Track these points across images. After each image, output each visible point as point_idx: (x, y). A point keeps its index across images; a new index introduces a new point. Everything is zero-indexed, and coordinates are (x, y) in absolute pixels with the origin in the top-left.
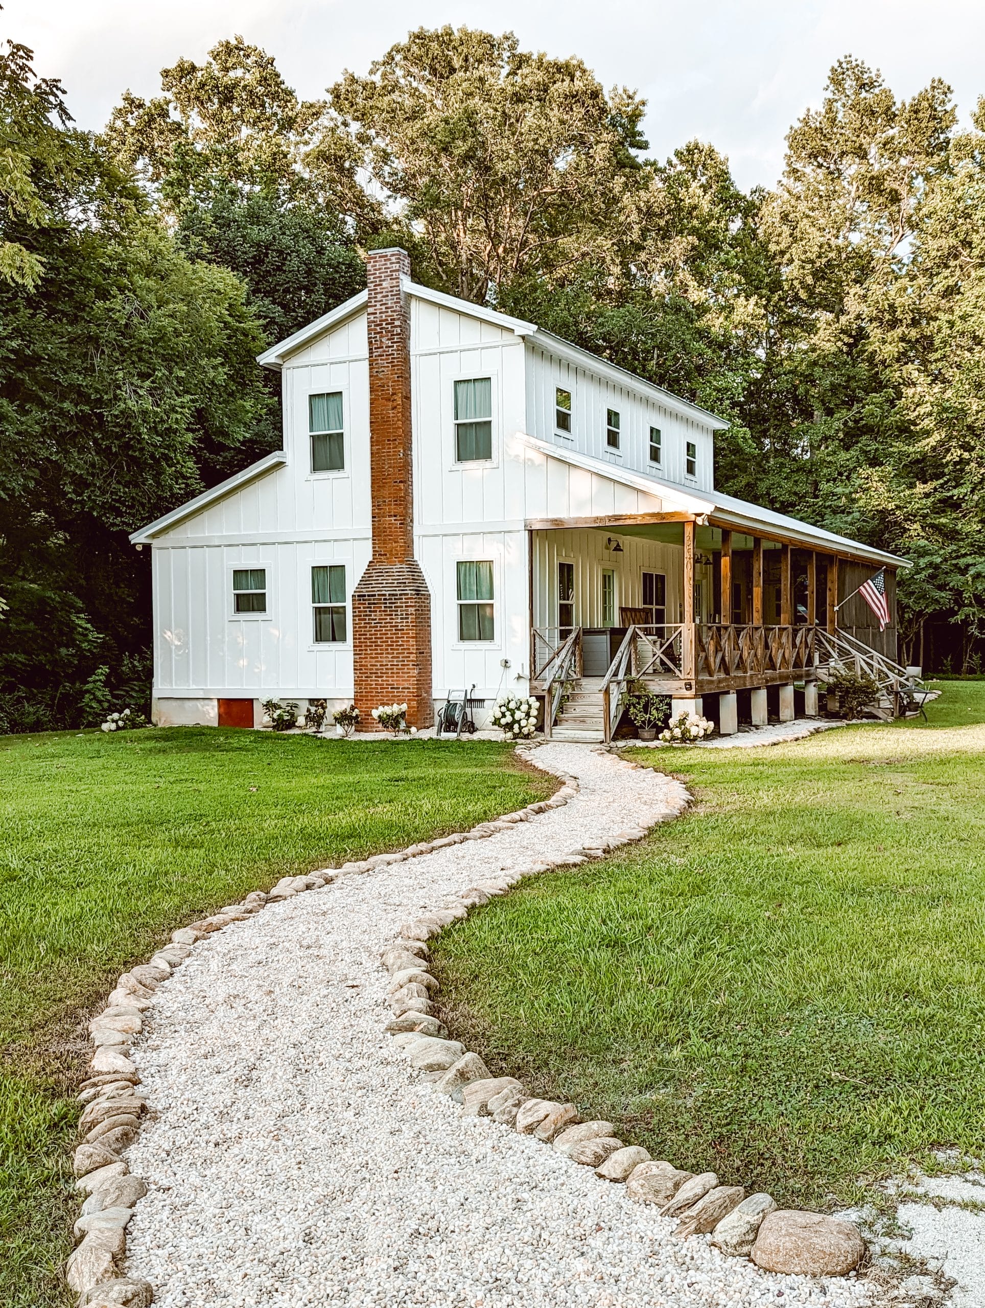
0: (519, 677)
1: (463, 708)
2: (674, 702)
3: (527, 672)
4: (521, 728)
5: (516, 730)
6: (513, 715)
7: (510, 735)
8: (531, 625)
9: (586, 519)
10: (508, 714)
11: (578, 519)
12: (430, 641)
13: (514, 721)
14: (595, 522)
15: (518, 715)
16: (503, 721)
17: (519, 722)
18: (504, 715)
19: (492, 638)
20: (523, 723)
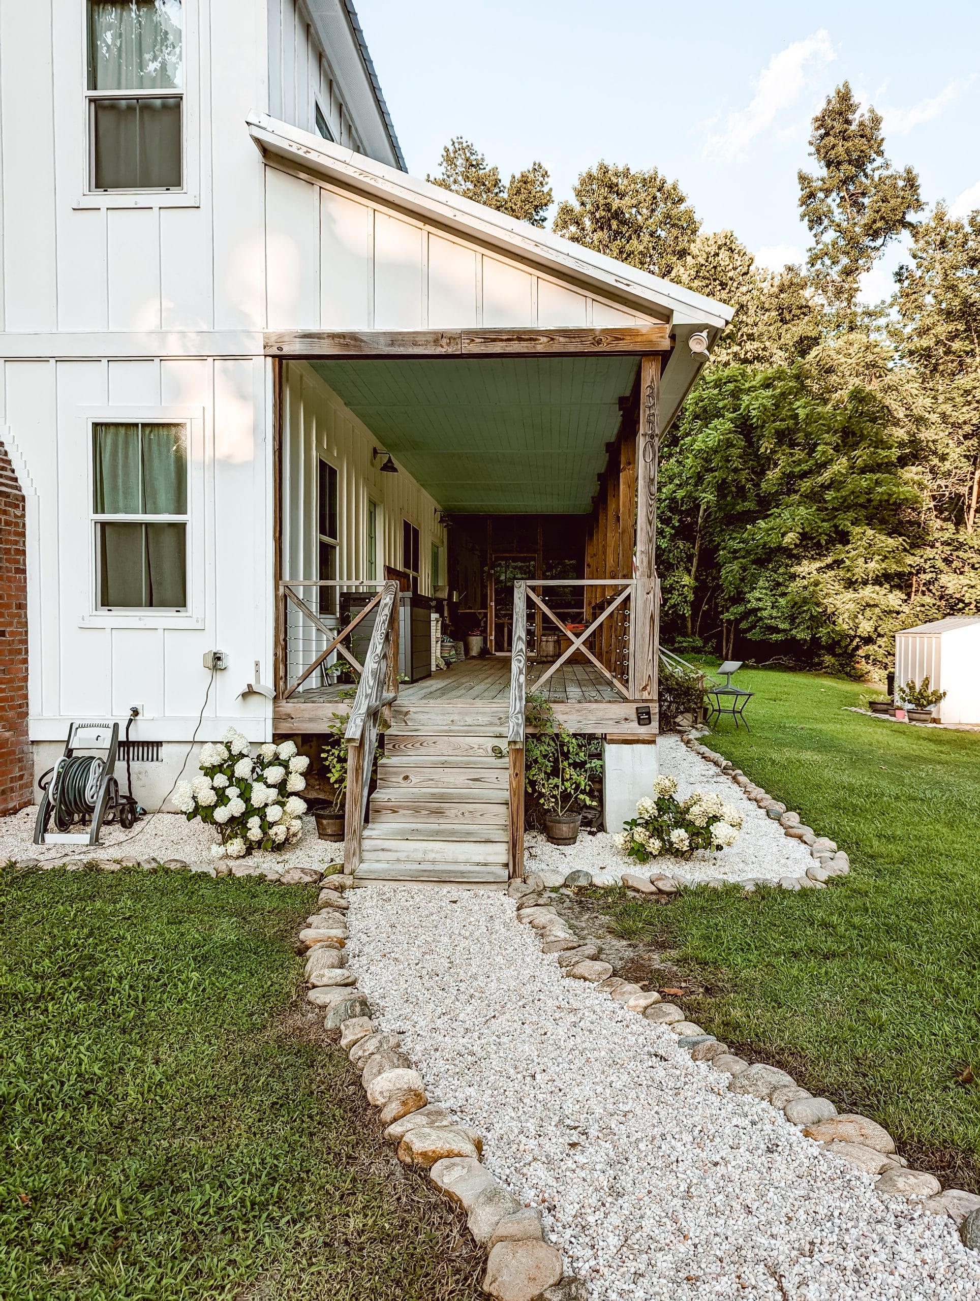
0: (249, 693)
1: (109, 767)
2: (611, 751)
3: (267, 682)
4: (266, 826)
5: (255, 833)
6: (245, 796)
7: (236, 846)
8: (278, 575)
9: (413, 338)
10: (233, 792)
11: (394, 338)
12: (22, 606)
13: (250, 811)
14: (436, 342)
15: (261, 794)
16: (221, 815)
17: (261, 812)
18: (222, 798)
19: (180, 602)
20: (273, 813)
